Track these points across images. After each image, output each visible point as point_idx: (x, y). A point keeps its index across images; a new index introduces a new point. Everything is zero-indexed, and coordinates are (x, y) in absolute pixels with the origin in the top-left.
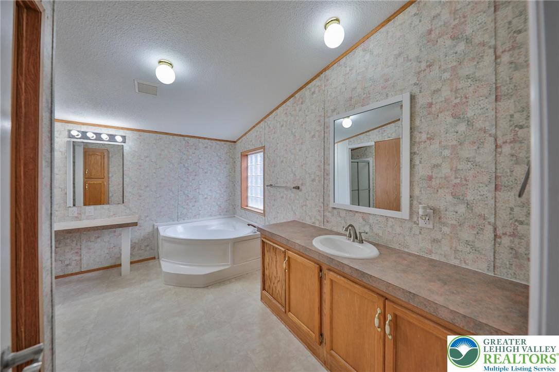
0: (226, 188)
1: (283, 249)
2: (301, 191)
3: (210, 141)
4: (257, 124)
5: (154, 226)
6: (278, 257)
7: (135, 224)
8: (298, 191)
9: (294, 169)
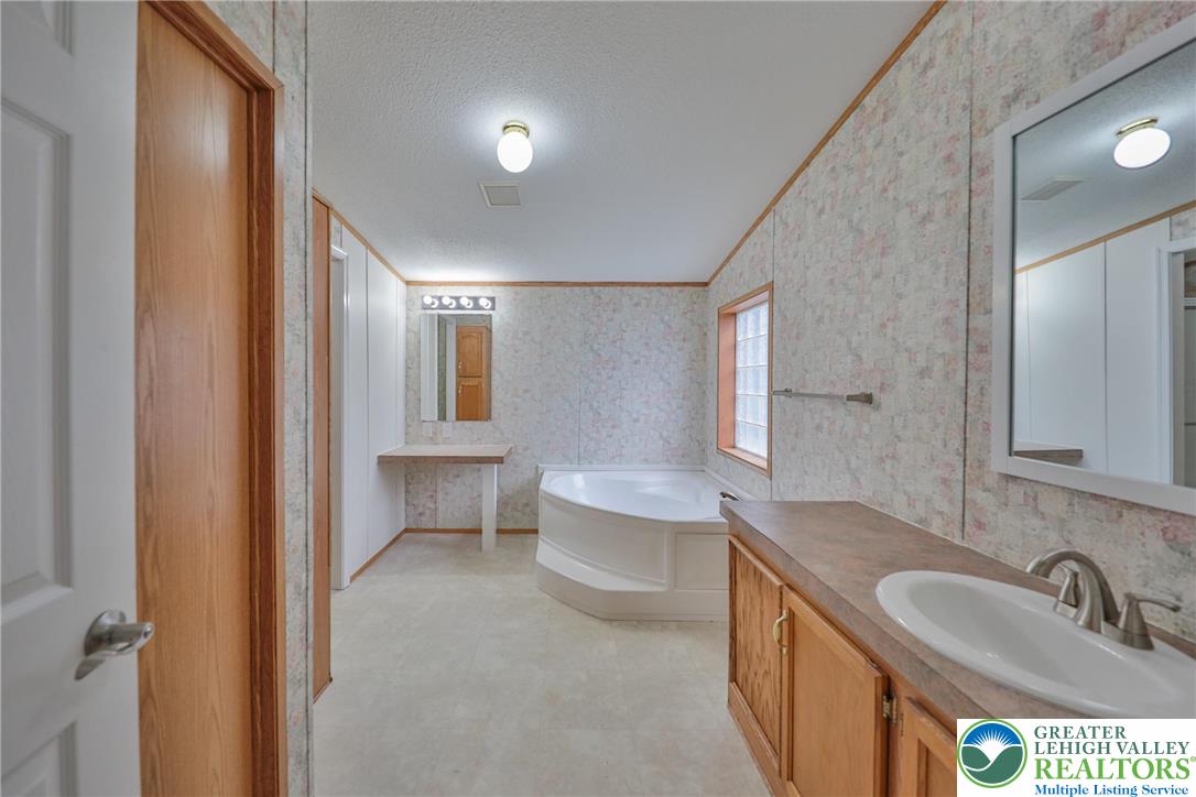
0: (684, 398)
1: (777, 583)
2: (878, 407)
3: (644, 289)
4: (755, 226)
5: (537, 467)
6: (765, 602)
7: (499, 460)
8: (867, 408)
9: (855, 339)
